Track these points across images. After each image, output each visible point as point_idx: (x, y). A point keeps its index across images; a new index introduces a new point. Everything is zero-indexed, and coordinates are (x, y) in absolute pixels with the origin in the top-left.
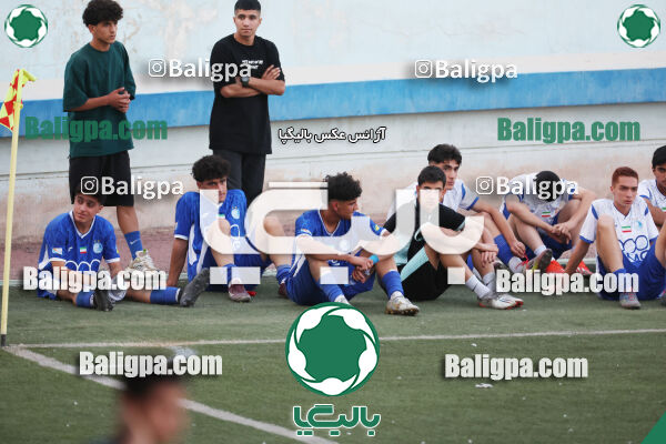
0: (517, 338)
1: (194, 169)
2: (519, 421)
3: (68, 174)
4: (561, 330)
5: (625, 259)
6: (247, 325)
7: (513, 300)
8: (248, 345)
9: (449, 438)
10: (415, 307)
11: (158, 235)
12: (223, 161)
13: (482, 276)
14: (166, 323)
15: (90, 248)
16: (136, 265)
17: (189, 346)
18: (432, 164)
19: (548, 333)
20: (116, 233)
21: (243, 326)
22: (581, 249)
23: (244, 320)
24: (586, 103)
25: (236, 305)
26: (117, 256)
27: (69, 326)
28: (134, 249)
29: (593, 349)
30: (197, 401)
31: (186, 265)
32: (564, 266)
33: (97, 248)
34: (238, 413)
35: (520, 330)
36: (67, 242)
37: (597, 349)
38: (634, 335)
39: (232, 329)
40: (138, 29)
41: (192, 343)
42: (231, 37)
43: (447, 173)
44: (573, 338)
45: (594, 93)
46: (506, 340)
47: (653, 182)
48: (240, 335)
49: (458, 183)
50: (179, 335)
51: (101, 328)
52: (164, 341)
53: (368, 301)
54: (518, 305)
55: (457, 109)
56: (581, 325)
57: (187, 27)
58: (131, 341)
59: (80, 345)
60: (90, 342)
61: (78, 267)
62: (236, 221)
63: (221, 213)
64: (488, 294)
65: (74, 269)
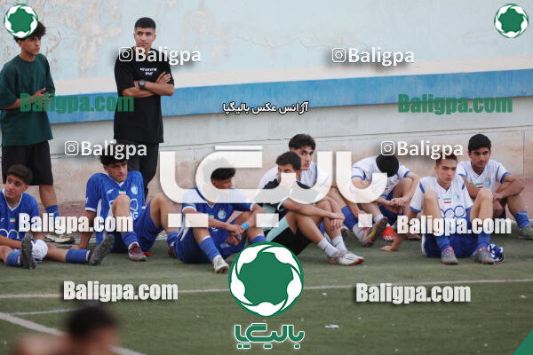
4: (395, 281)
7: (356, 258)
13: (332, 239)
14: (78, 278)
15: (18, 218)
18: (293, 150)
40: (58, 44)
43: (303, 157)
46: (350, 290)
47: (469, 163)
49: (312, 164)
51: (25, 282)
54: (360, 262)
55: (313, 106)
57: (97, 42)
58: (50, 293)
59: (10, 296)
60: (17, 294)
61: (8, 234)
62: (135, 196)
63: (122, 190)
64: (336, 253)
65: (5, 235)
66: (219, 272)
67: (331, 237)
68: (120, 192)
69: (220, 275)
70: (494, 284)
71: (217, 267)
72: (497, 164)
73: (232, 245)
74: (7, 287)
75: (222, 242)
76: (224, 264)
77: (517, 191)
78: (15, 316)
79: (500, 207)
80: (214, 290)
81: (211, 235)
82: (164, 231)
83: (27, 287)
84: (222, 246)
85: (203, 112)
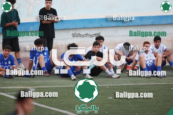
0: (119, 86)
1: (35, 42)
2: (119, 107)
3: (2, 44)
4: (130, 84)
5: (147, 65)
6: (49, 82)
7: (118, 76)
8: (49, 88)
9: (101, 112)
10: (92, 78)
11: (25, 59)
12: (42, 40)
13: (110, 70)
14: (27, 82)
15: (8, 63)
16: (19, 67)
17: (34, 88)
18: (97, 41)
19: (127, 84)
20: (14, 59)
21: (48, 83)
22: (135, 63)
23: (48, 81)
24: (136, 25)
25: (46, 77)
26: (15, 65)
27: (2, 83)
28: (19, 63)
29: (138, 88)
30: (36, 102)
31: (33, 67)
32: (131, 67)
33: (9, 63)
34: (46, 105)
35: (120, 84)
36: (2, 61)
37: (139, 88)
38: (149, 85)
39: (45, 83)
40: (20, 6)
41: (34, 87)
42: (44, 8)
43: (100, 43)
44: (133, 86)
45: (139, 22)
46: (116, 86)
47: (154, 45)
48: (47, 85)
49: (103, 45)
50: (31, 85)
51: (10, 83)
52: (27, 87)
53: (80, 76)
54: (119, 77)
55: (103, 26)
56: (135, 82)
57: (33, 5)
58: (18, 87)
59: (5, 88)
60: (8, 87)
61: (4, 67)
62: (46, 56)
63: (42, 53)
64: (111, 74)
65: (4, 68)
66: (73, 80)
67: (110, 69)
68: (41, 54)
69: (73, 81)
70: (162, 84)
71: (73, 79)
72: (163, 45)
73: (77, 71)
74: (4, 85)
75: (74, 71)
76: (75, 78)
77: (170, 54)
78: (7, 94)
79: (164, 60)
80: (72, 86)
81: (70, 68)
82: (55, 67)
83: (11, 85)
84: (74, 72)
85: (67, 28)
